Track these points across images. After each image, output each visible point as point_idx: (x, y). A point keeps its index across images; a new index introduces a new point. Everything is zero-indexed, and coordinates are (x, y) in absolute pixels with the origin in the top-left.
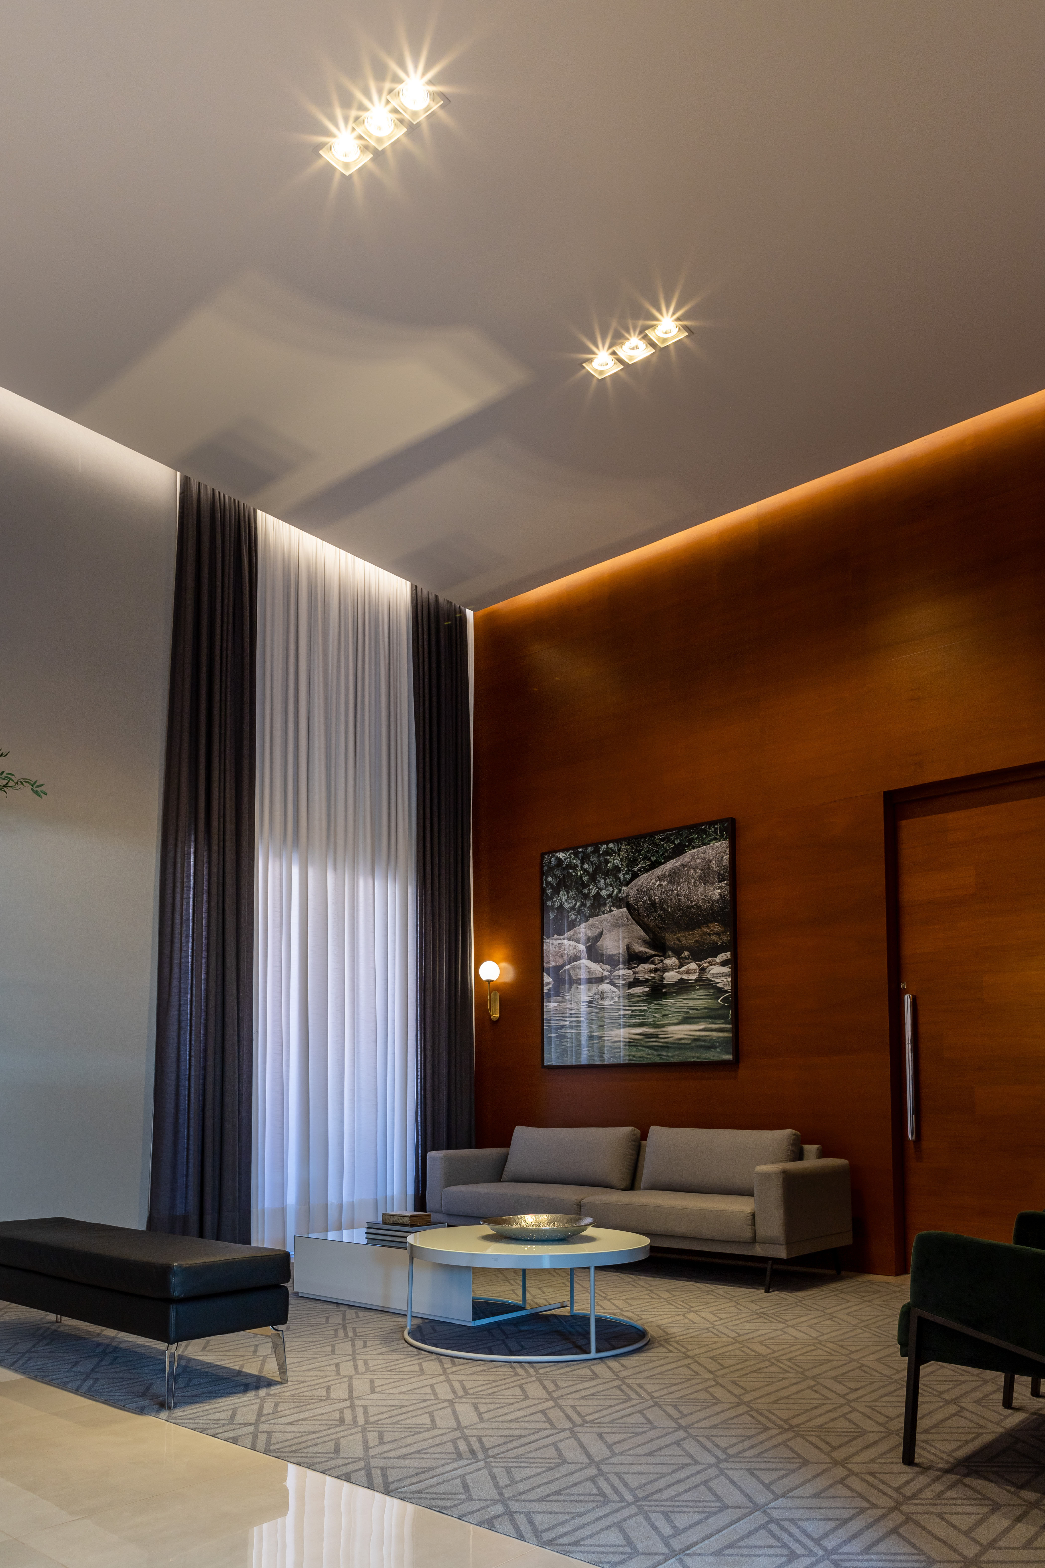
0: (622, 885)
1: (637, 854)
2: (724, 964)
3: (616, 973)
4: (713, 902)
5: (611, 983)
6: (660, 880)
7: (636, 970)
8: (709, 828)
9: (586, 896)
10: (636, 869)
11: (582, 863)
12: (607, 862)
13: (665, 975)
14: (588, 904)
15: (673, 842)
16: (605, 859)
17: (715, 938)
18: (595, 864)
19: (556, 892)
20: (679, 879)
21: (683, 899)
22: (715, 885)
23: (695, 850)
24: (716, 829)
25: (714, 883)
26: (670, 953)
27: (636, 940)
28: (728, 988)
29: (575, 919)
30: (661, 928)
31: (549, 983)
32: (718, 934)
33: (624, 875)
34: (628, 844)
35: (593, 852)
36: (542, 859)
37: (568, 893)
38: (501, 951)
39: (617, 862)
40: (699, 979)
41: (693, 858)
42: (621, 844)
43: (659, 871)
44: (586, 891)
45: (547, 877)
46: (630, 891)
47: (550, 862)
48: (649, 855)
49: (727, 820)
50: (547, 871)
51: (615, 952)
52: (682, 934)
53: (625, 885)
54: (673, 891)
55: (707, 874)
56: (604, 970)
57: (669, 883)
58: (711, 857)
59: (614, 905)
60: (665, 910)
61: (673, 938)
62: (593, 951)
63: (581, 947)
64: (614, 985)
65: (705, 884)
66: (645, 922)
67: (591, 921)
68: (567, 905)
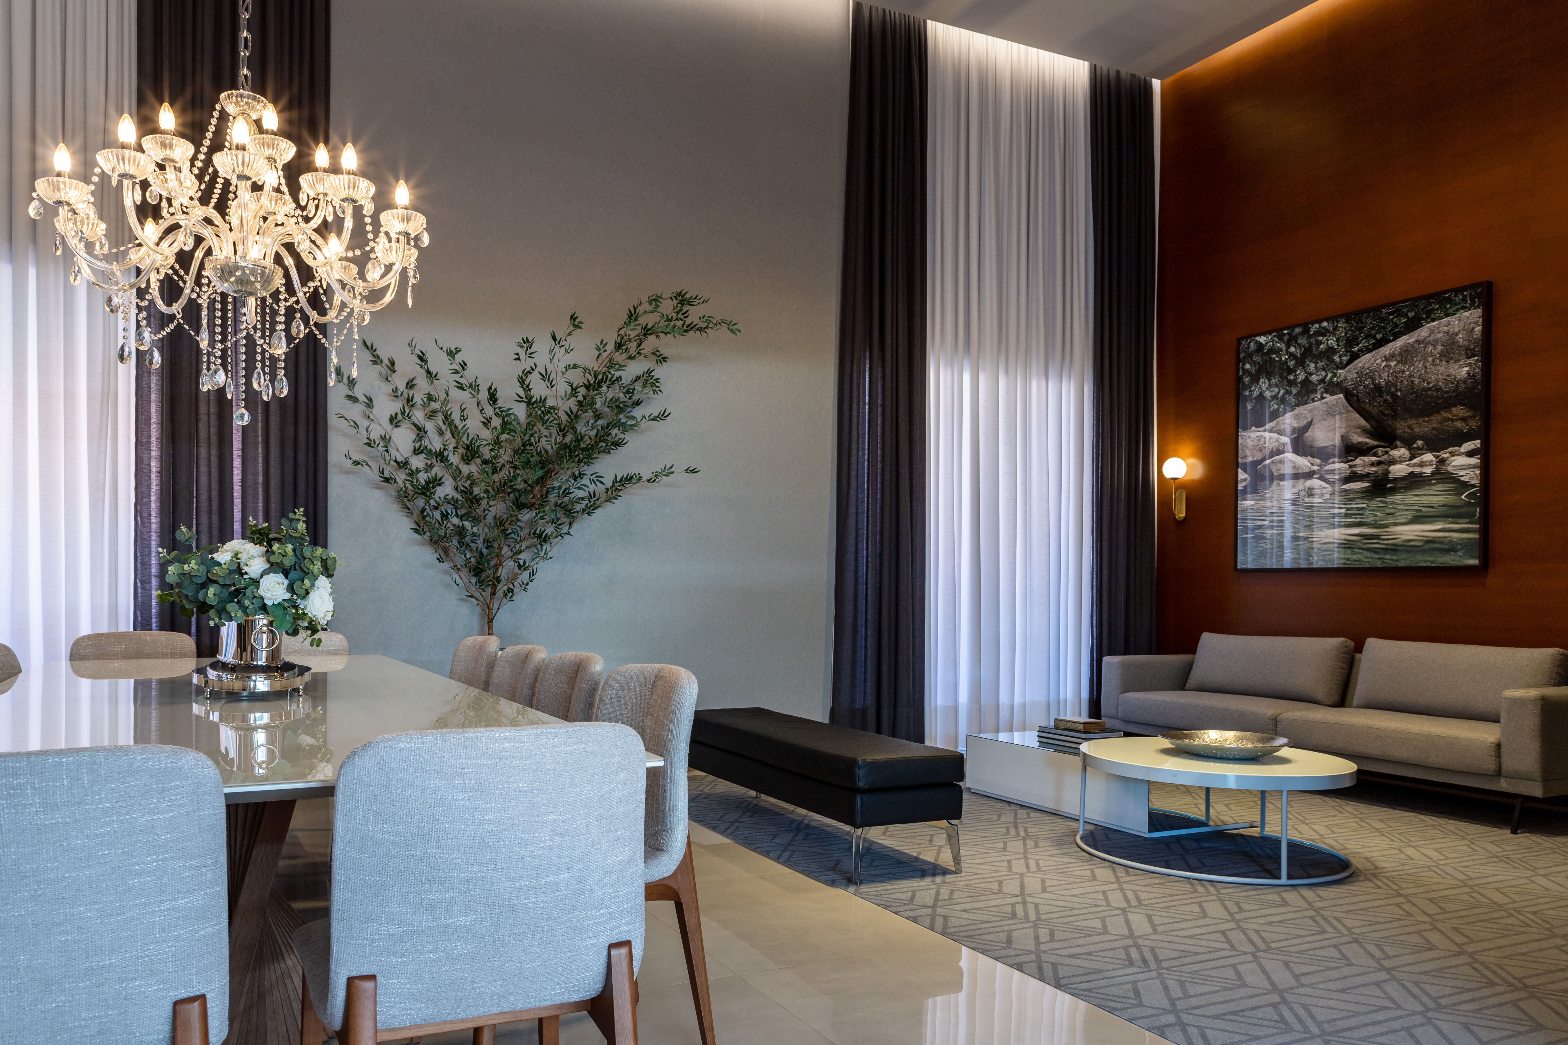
0: (1338, 368)
1: (1357, 332)
2: (1470, 454)
3: (1328, 467)
4: (1458, 382)
5: (1322, 478)
6: (1387, 360)
7: (1354, 463)
8: (1456, 296)
9: (1291, 383)
10: (1356, 349)
11: (1288, 347)
12: (1319, 343)
13: (1391, 468)
14: (1294, 391)
15: (1406, 316)
16: (1317, 341)
17: (1459, 424)
18: (1304, 346)
19: (1255, 379)
20: (1413, 358)
21: (1417, 381)
22: (1462, 363)
23: (1435, 323)
24: (1464, 297)
25: (1459, 360)
26: (1398, 443)
27: (1354, 430)
28: (1475, 481)
29: (1278, 409)
30: (1387, 415)
31: (1245, 480)
32: (1464, 419)
33: (1340, 357)
34: (1347, 322)
35: (1302, 334)
36: (1239, 344)
37: (1269, 380)
38: (1187, 447)
39: (1332, 342)
40: (1436, 473)
41: (1432, 331)
42: (1338, 322)
43: (1386, 350)
44: (1292, 377)
45: (1244, 364)
46: (1348, 375)
47: (1249, 347)
48: (1373, 332)
49: (1479, 285)
50: (1244, 357)
51: (1327, 444)
52: (1414, 421)
53: (1341, 369)
54: (1404, 371)
55: (1450, 350)
56: (1312, 464)
57: (1398, 362)
58: (1456, 330)
59: (1326, 391)
60: (1393, 394)
61: (1402, 426)
62: (1299, 444)
63: (1284, 439)
64: (1325, 480)
65: (1448, 361)
66: (1365, 410)
67: (1297, 410)
68: (1268, 394)
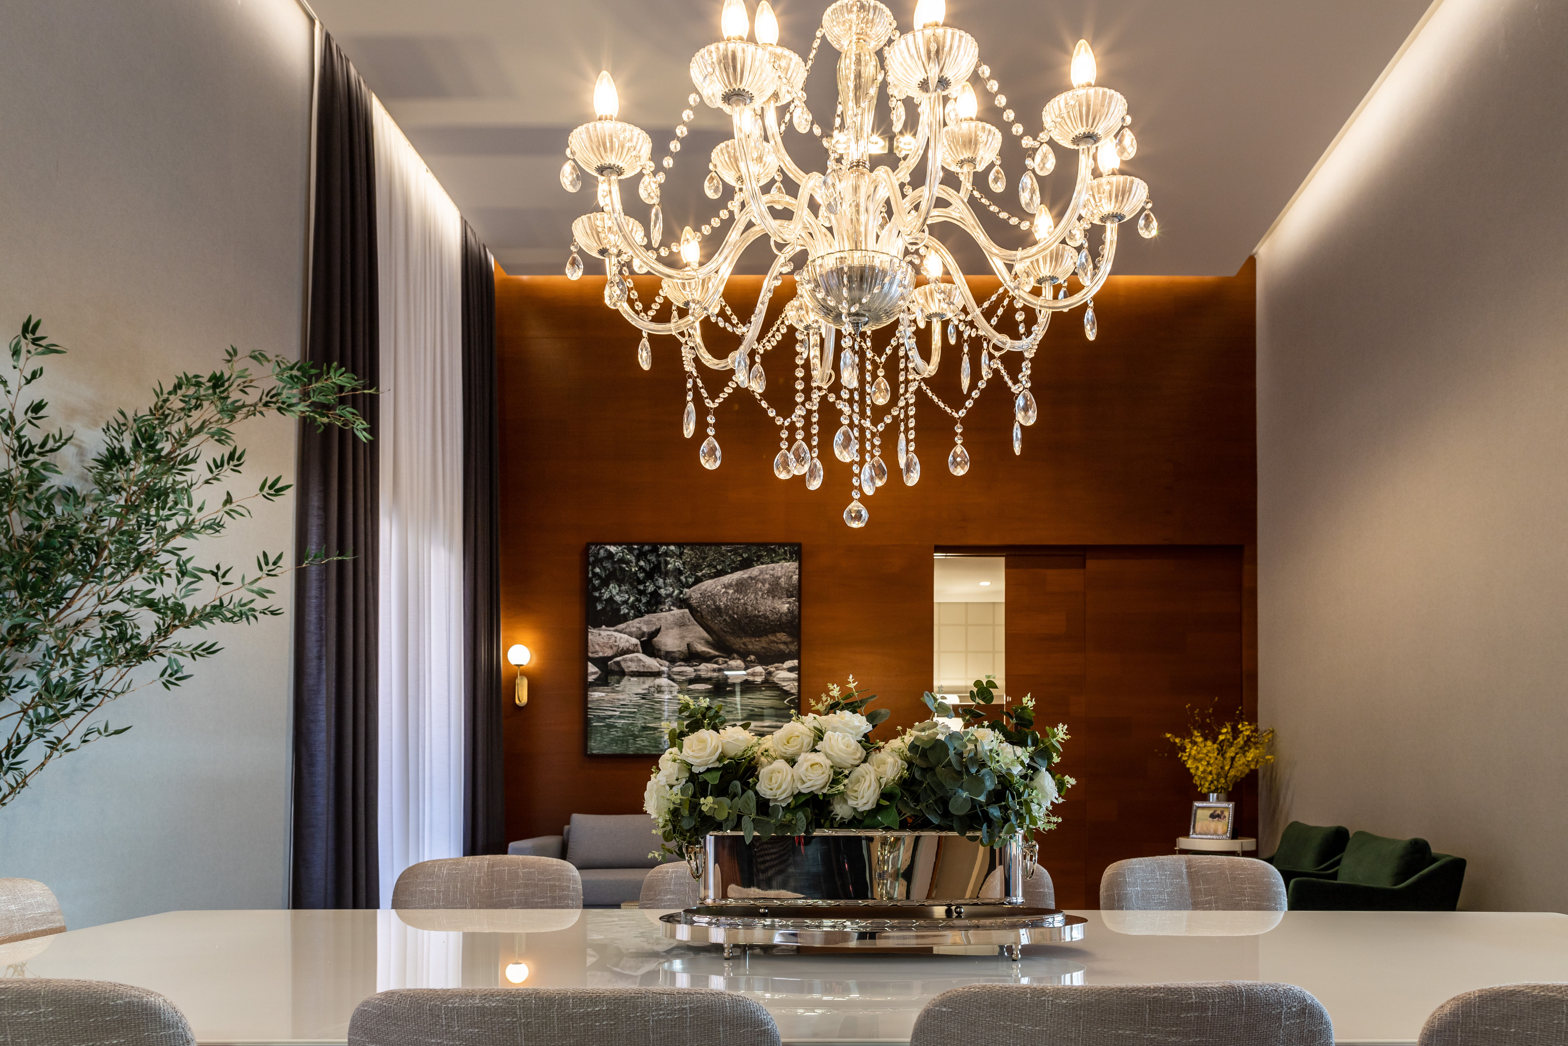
0: (683, 587)
1: (701, 561)
2: (790, 670)
3: (676, 669)
4: (782, 615)
5: (670, 678)
6: (725, 587)
7: (698, 668)
8: (780, 549)
9: (642, 593)
10: (700, 574)
11: (638, 560)
12: (667, 563)
13: (729, 675)
14: (644, 600)
15: (741, 555)
16: (665, 560)
17: (782, 647)
18: (654, 563)
19: (605, 583)
20: (746, 590)
21: (750, 608)
22: (784, 600)
23: (764, 566)
24: (785, 551)
25: (782, 598)
26: (735, 655)
27: (698, 641)
28: (794, 691)
29: (628, 613)
30: (726, 632)
31: (595, 673)
32: (785, 643)
33: (686, 578)
34: (692, 550)
35: (651, 552)
36: (589, 548)
37: (620, 586)
39: (679, 564)
40: (766, 681)
41: (761, 572)
42: (685, 549)
43: (726, 579)
44: (641, 587)
45: (594, 567)
46: (694, 593)
47: (598, 553)
48: (715, 563)
49: (796, 545)
50: (594, 561)
51: (675, 650)
52: (746, 640)
53: (687, 588)
54: (739, 599)
55: (774, 590)
56: (662, 665)
57: (735, 591)
58: (780, 575)
59: (674, 605)
60: (730, 616)
61: (737, 643)
62: (649, 646)
63: (634, 641)
64: (673, 680)
65: (773, 597)
66: (708, 626)
67: (647, 617)
68: (618, 598)
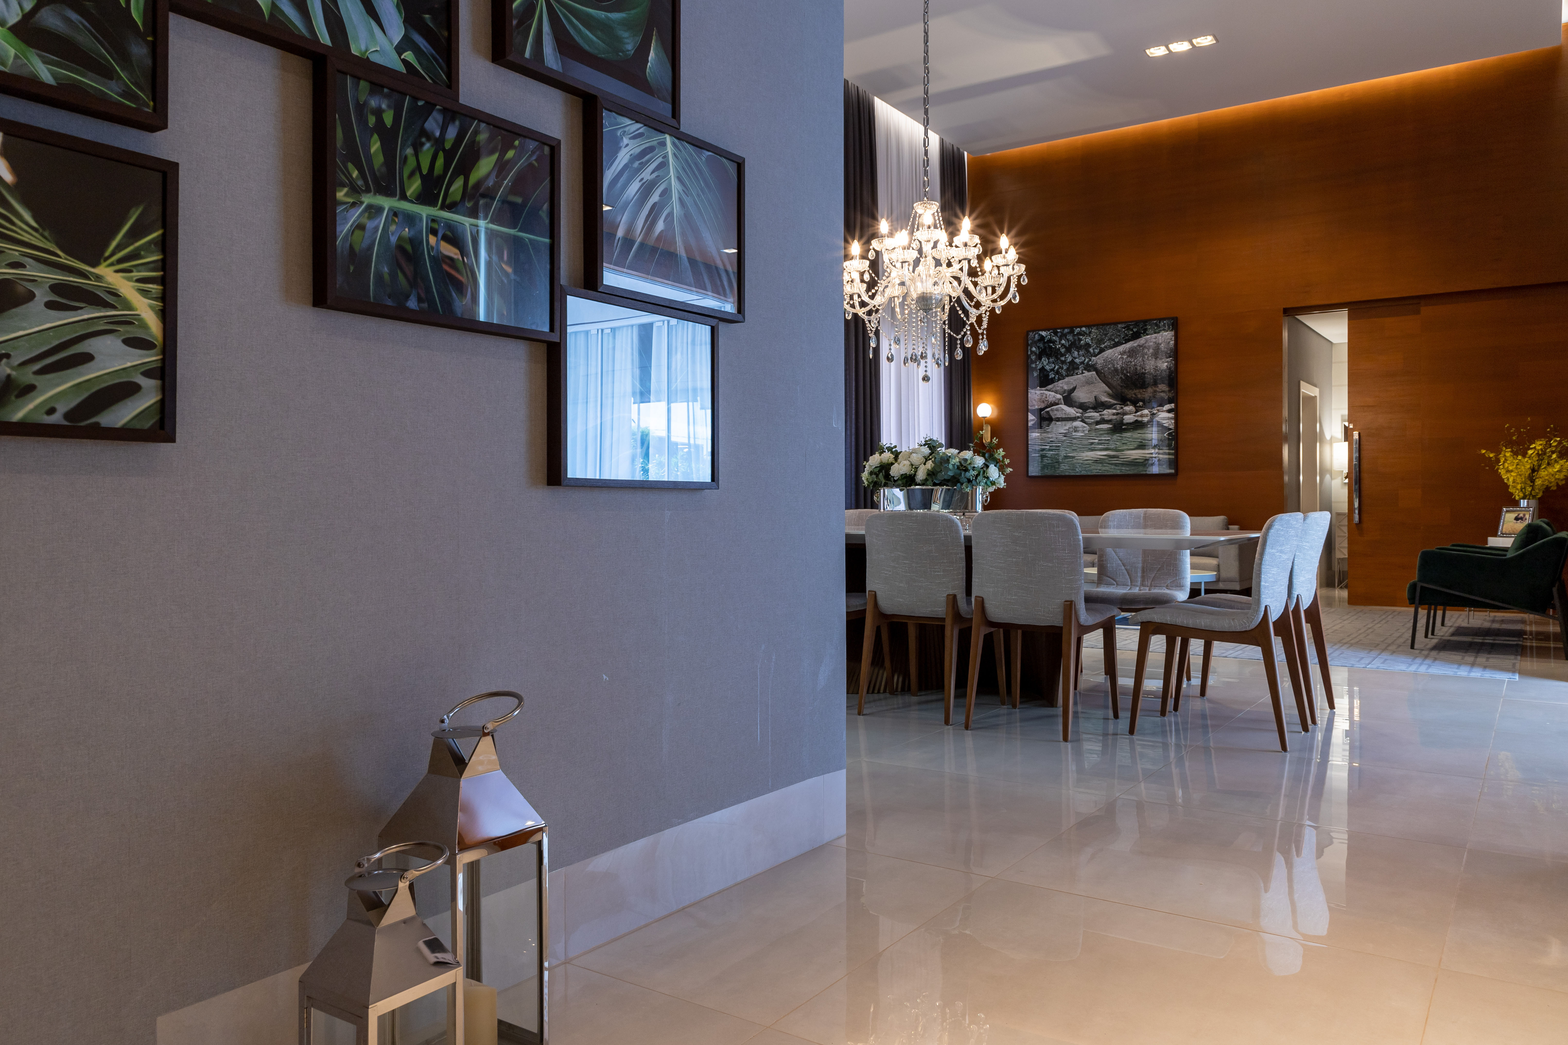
0: (1092, 356)
1: (1104, 336)
2: (1169, 411)
3: (1086, 415)
4: (1162, 371)
5: (1083, 421)
6: (1121, 354)
7: (1103, 413)
8: (1160, 323)
9: (1063, 362)
10: (1103, 346)
11: (1060, 340)
12: (1081, 340)
13: (1124, 417)
14: (1065, 367)
15: (1132, 330)
16: (1079, 338)
17: (1162, 394)
18: (1071, 341)
19: (1039, 358)
20: (1136, 355)
21: (1139, 368)
22: (1163, 360)
23: (1149, 336)
24: (1164, 324)
25: (1162, 359)
26: (1128, 403)
27: (1102, 394)
28: (1172, 427)
29: (1054, 377)
30: (1122, 386)
31: (1033, 420)
32: (1164, 392)
33: (1093, 349)
34: (1097, 329)
35: (1069, 333)
36: (1028, 335)
37: (1049, 359)
38: (991, 397)
39: (1088, 340)
41: (1147, 341)
42: (1092, 329)
43: (1121, 348)
44: (1063, 359)
45: (1031, 348)
46: (1099, 360)
47: (1034, 337)
49: (1173, 318)
50: (1031, 343)
51: (1086, 401)
52: (1138, 391)
53: (1094, 356)
54: (1131, 362)
55: (1157, 353)
56: (1077, 412)
57: (1128, 356)
58: (1160, 342)
59: (1085, 369)
60: (1125, 375)
61: (1131, 393)
62: (1068, 400)
63: (1059, 396)
64: (1085, 422)
65: (1156, 359)
66: (1109, 382)
67: (1067, 379)
68: (1048, 368)
